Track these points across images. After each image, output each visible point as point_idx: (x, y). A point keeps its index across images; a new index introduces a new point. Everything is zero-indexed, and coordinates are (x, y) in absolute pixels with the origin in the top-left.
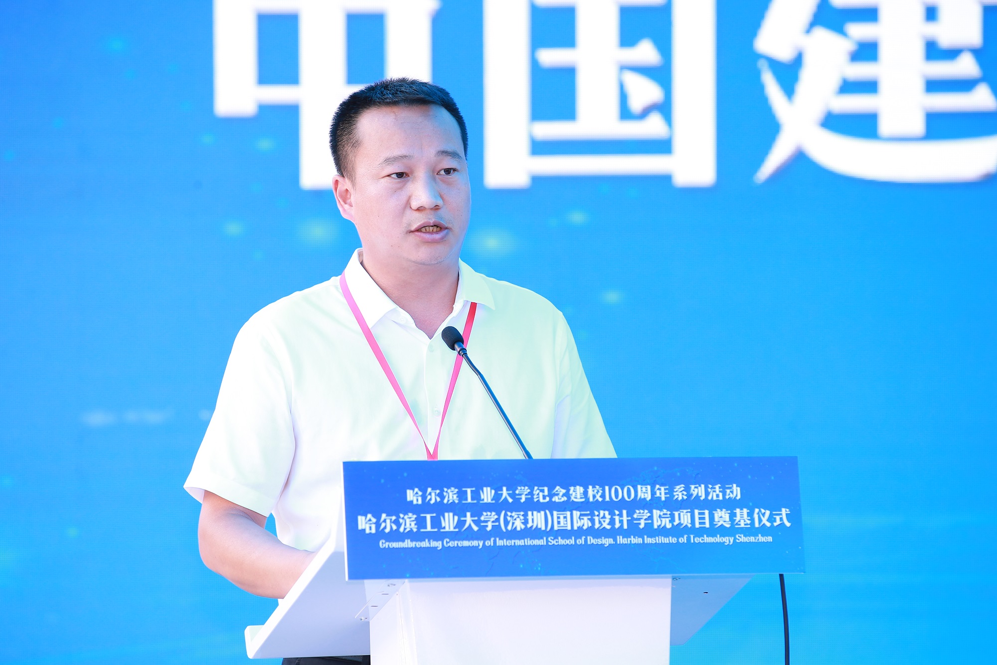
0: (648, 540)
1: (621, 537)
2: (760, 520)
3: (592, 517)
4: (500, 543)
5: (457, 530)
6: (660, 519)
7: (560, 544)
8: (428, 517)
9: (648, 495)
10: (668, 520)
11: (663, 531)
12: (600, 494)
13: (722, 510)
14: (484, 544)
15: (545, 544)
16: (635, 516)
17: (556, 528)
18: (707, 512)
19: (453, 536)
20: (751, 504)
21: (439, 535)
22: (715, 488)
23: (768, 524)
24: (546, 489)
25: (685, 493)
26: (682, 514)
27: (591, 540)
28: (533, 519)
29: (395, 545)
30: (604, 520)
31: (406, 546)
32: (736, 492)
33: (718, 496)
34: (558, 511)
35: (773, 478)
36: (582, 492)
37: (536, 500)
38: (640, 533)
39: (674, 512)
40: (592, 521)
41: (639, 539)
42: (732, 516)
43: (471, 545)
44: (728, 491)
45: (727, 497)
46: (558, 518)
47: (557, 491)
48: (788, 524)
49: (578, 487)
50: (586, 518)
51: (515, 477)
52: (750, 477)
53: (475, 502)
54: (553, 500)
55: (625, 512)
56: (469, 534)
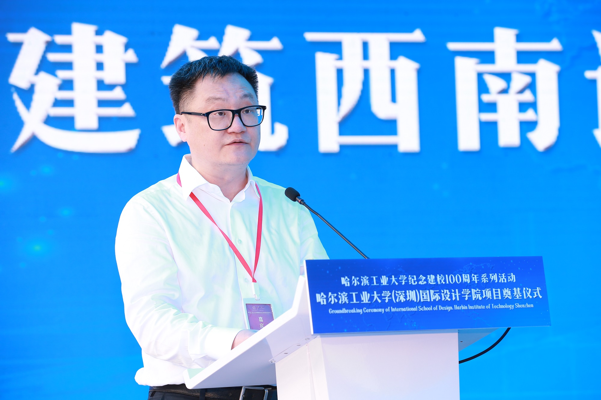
0: (471, 307)
1: (456, 306)
2: (527, 295)
3: (440, 294)
4: (393, 310)
5: (370, 302)
6: (475, 295)
7: (425, 310)
8: (354, 294)
9: (468, 280)
10: (479, 295)
11: (477, 302)
12: (443, 279)
13: (507, 289)
14: (385, 310)
15: (417, 310)
16: (463, 293)
17: (422, 300)
18: (499, 290)
19: (368, 306)
20: (521, 285)
21: (361, 305)
22: (502, 276)
23: (531, 297)
24: (415, 276)
25: (487, 279)
26: (486, 291)
27: (441, 308)
28: (409, 295)
29: (337, 312)
30: (447, 295)
31: (343, 312)
32: (513, 278)
33: (504, 280)
34: (422, 290)
35: (531, 269)
36: (434, 278)
37: (410, 283)
38: (466, 303)
39: (482, 290)
40: (440, 296)
41: (466, 307)
42: (512, 292)
43: (378, 311)
44: (509, 277)
45: (509, 281)
46: (423, 294)
47: (421, 278)
48: (541, 297)
49: (432, 275)
50: (437, 294)
51: (398, 269)
52: (519, 269)
53: (378, 285)
54: (419, 283)
55: (457, 290)
56: (376, 305)
